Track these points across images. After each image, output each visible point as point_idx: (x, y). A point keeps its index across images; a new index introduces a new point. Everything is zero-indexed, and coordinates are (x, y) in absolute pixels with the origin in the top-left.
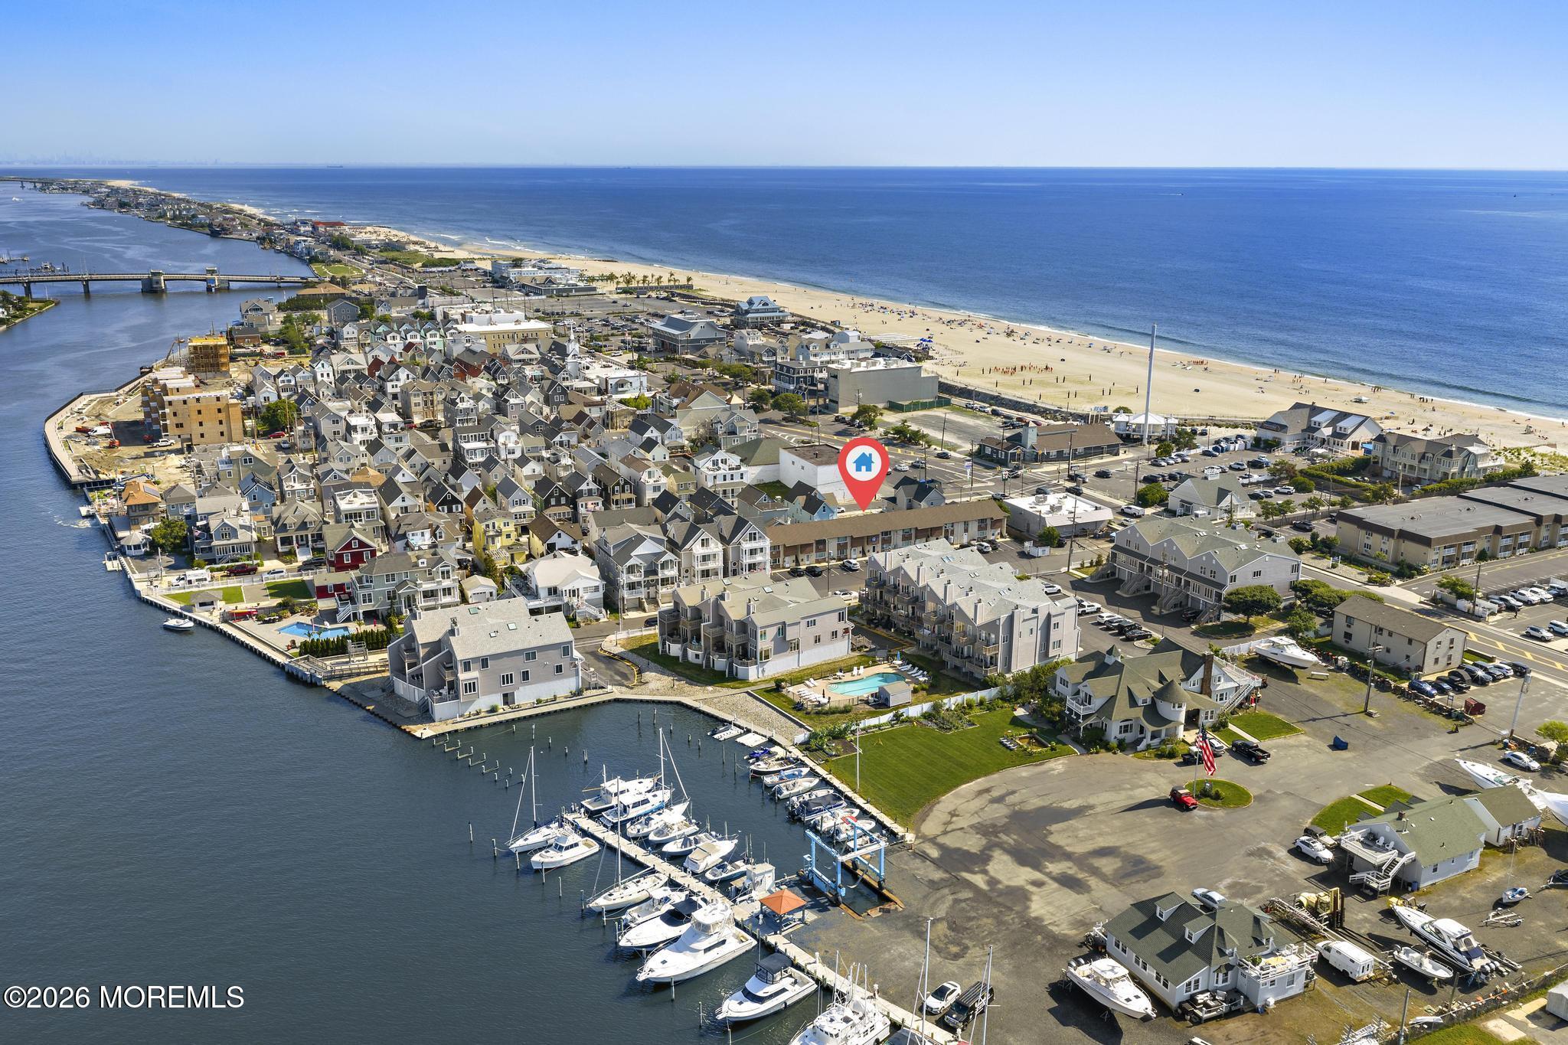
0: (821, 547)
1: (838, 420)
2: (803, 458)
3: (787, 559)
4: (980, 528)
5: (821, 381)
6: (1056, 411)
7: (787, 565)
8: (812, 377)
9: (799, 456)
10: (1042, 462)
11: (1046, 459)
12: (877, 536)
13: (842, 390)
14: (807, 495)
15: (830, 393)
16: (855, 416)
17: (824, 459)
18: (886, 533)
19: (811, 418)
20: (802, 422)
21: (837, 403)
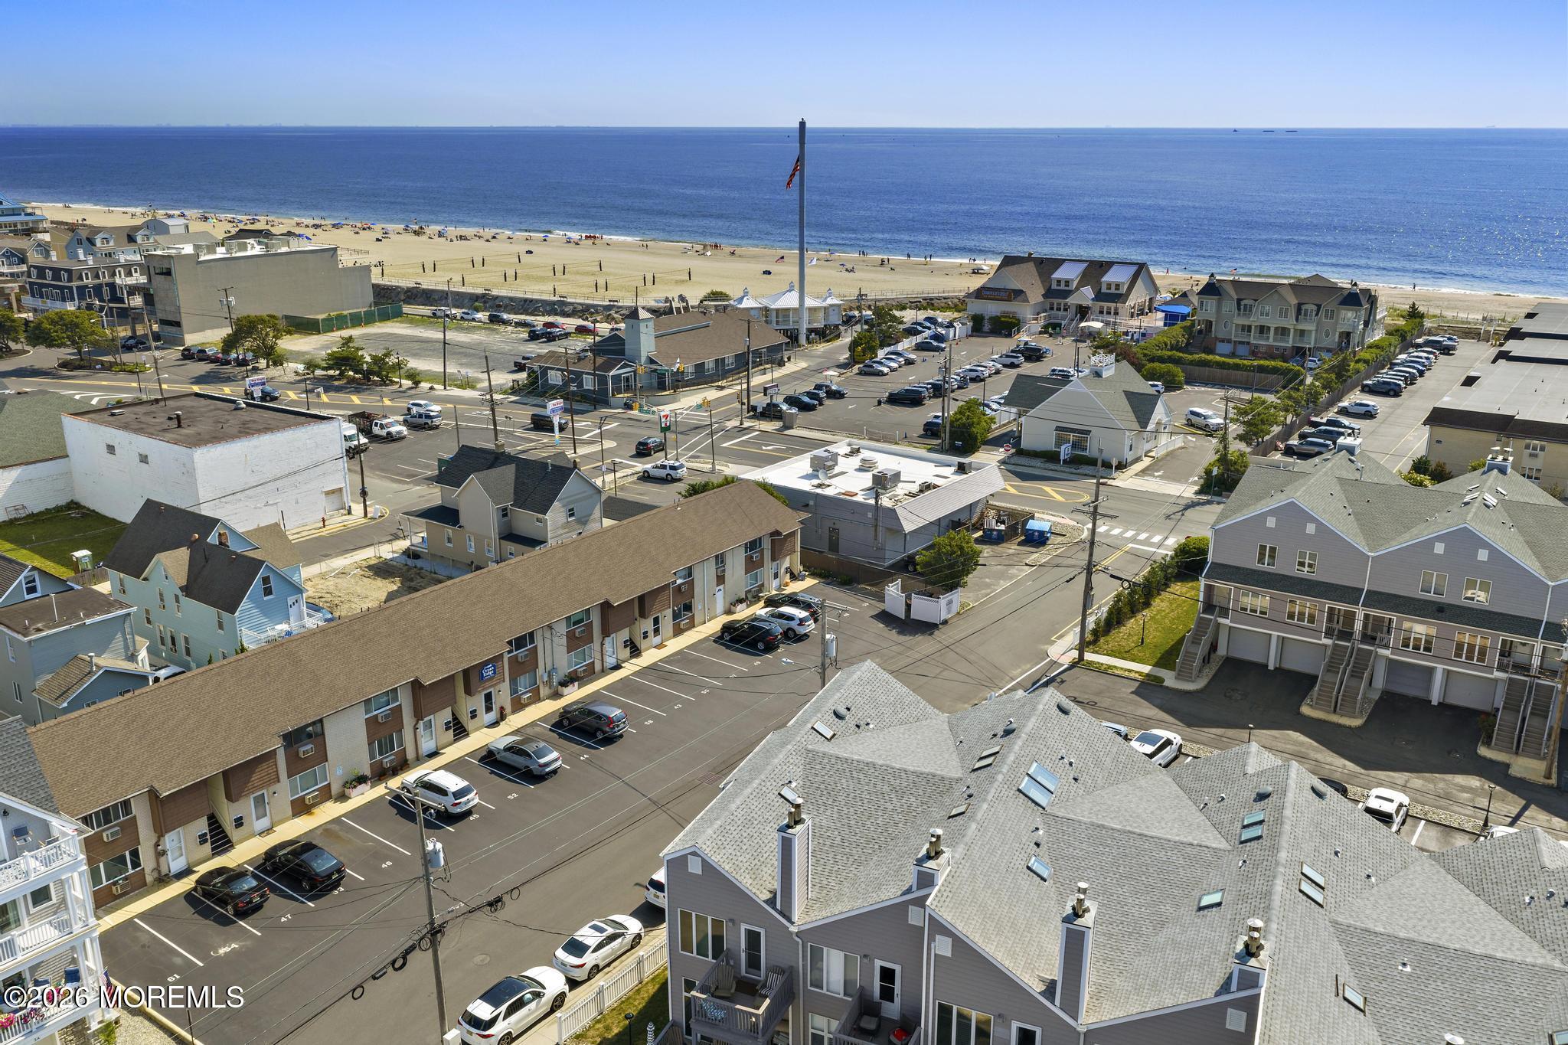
0: (306, 749)
1: (188, 355)
2: (139, 431)
3: (170, 841)
4: (752, 565)
5: (133, 290)
6: (608, 308)
7: (176, 865)
8: (112, 286)
9: (125, 427)
10: (675, 388)
11: (678, 383)
12: (496, 660)
13: (187, 296)
14: (192, 545)
15: (158, 306)
16: (229, 343)
17: (203, 427)
18: (519, 643)
19: (128, 358)
20: (108, 367)
21: (178, 324)
